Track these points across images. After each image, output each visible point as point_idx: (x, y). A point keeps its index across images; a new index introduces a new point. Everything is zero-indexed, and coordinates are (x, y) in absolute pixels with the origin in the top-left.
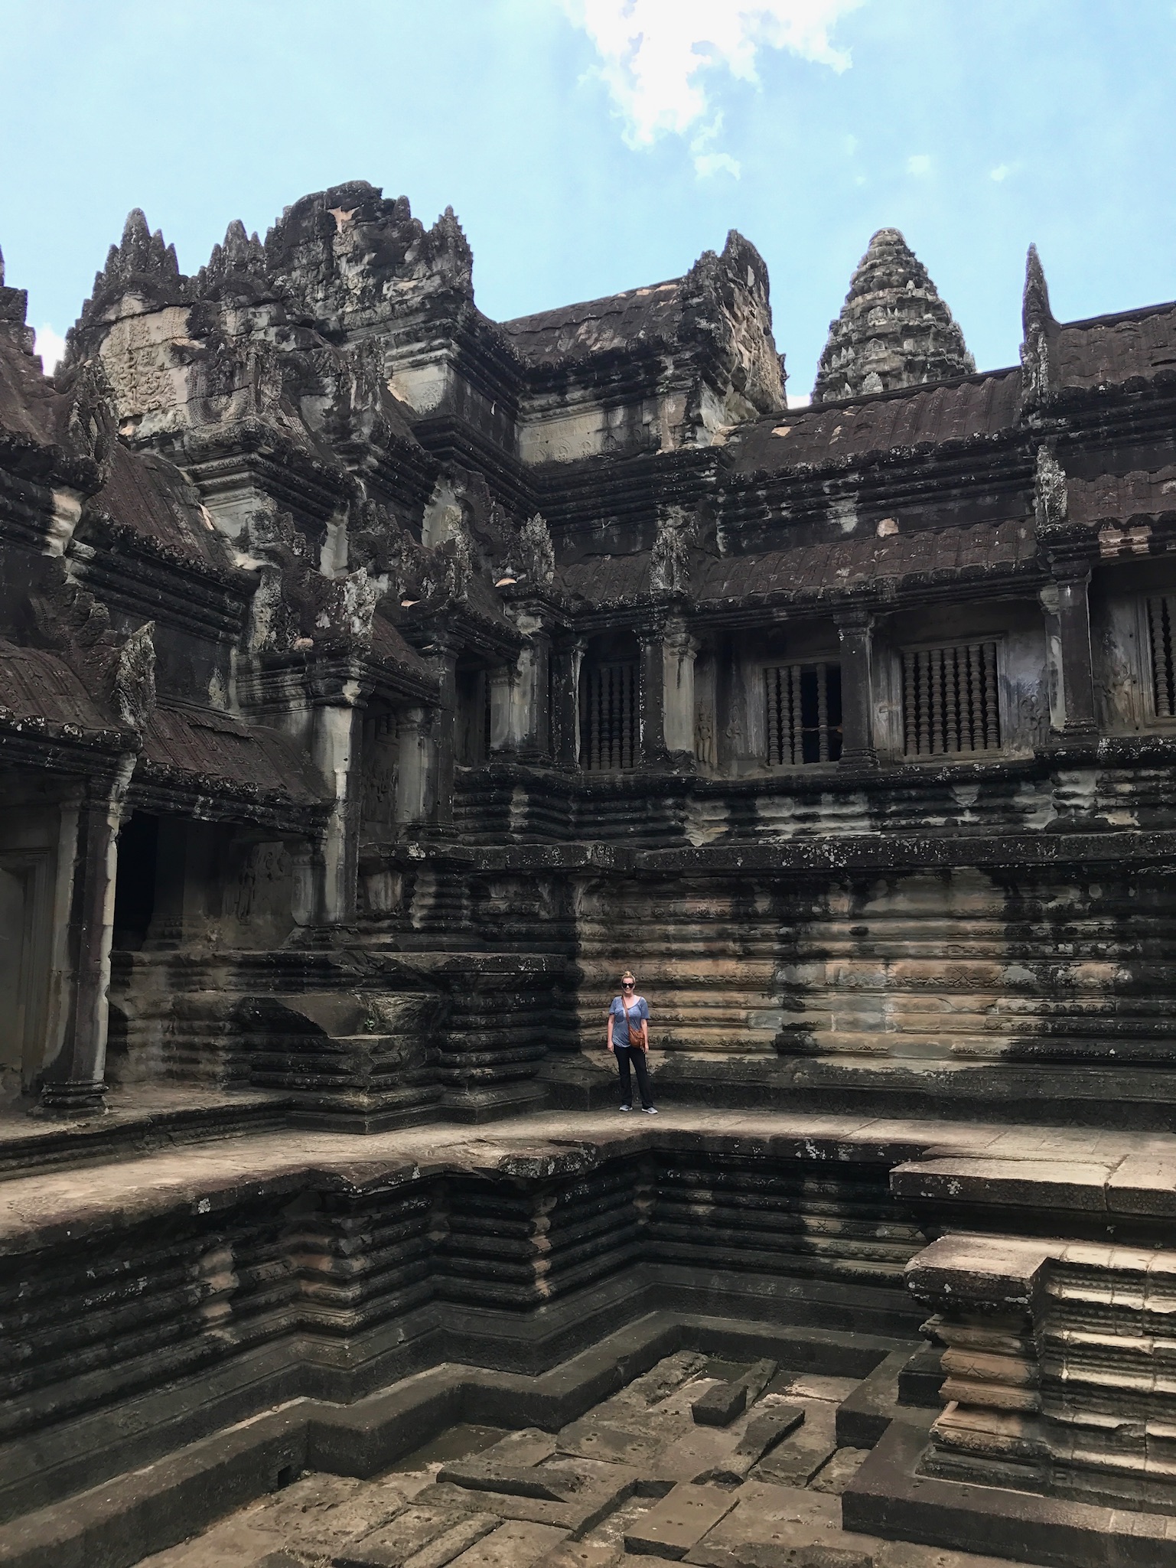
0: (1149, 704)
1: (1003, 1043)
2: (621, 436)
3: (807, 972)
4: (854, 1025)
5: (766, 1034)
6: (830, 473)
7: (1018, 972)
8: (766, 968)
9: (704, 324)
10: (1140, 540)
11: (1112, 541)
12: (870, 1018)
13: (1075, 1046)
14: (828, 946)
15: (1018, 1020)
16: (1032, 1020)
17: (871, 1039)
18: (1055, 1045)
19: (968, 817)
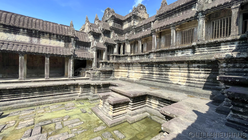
0: (164, 46)
1: (140, 78)
2: (129, 25)
3: (129, 71)
4: (132, 75)
5: (126, 76)
6: (141, 26)
7: (142, 72)
8: (127, 71)
9: (134, 14)
10: (159, 30)
11: (156, 30)
12: (133, 75)
13: (144, 78)
14: (131, 69)
15: (141, 76)
16: (142, 76)
17: (132, 77)
18: (143, 78)
19: (145, 58)
